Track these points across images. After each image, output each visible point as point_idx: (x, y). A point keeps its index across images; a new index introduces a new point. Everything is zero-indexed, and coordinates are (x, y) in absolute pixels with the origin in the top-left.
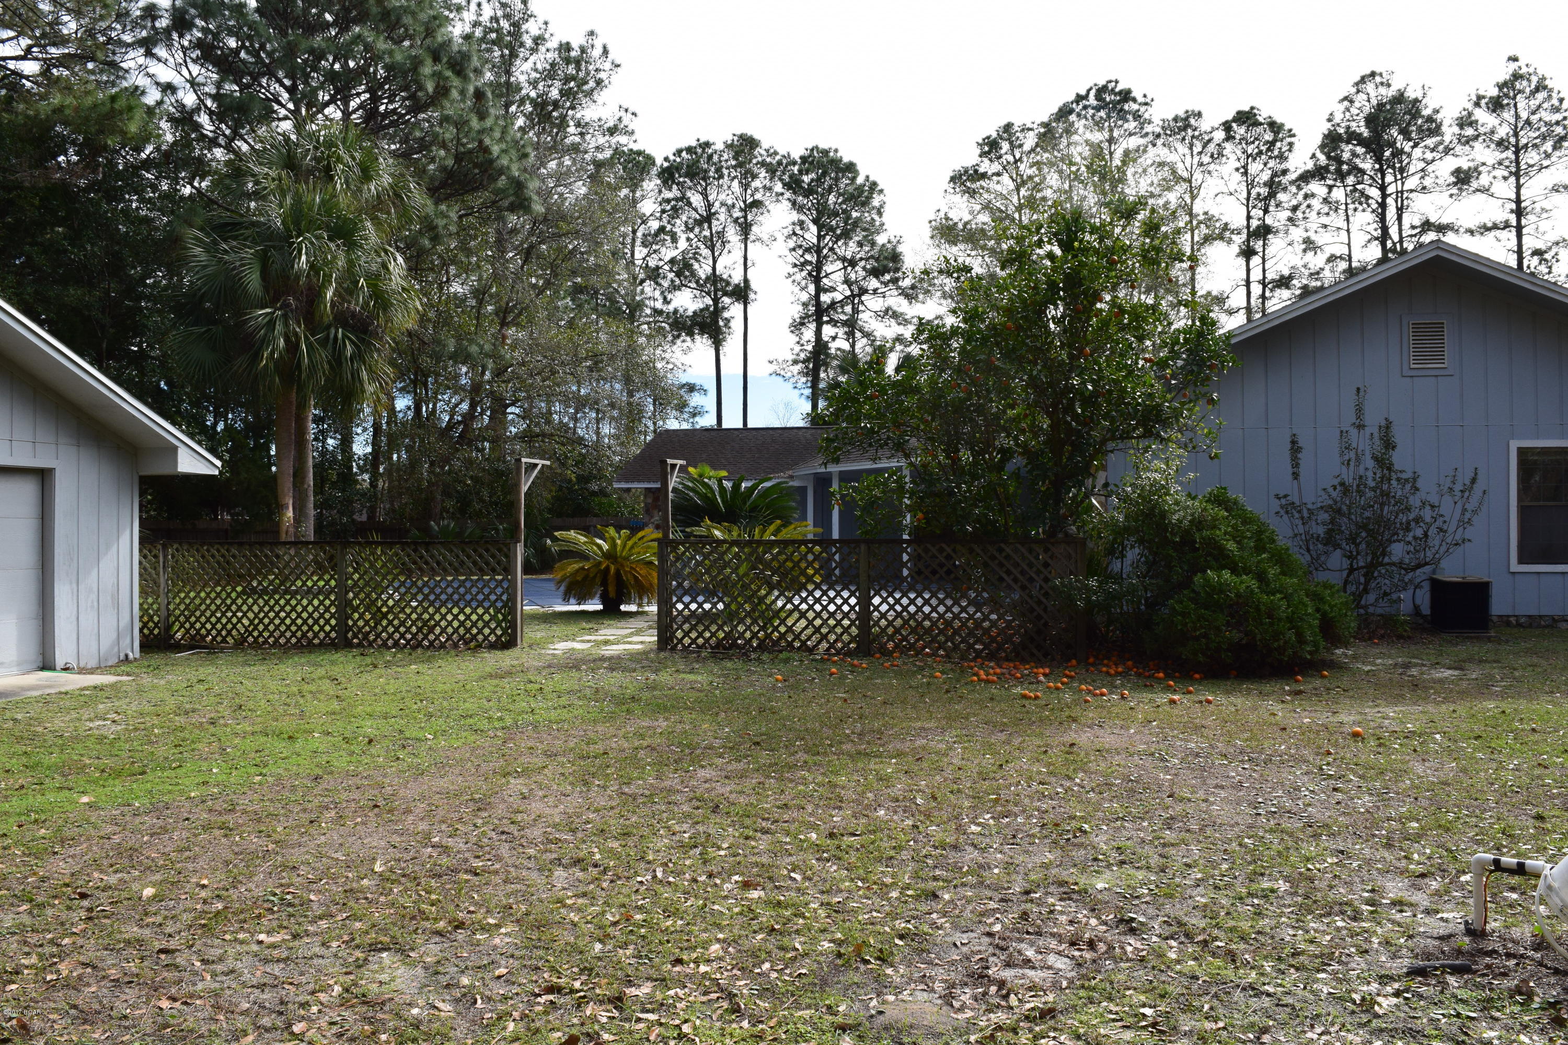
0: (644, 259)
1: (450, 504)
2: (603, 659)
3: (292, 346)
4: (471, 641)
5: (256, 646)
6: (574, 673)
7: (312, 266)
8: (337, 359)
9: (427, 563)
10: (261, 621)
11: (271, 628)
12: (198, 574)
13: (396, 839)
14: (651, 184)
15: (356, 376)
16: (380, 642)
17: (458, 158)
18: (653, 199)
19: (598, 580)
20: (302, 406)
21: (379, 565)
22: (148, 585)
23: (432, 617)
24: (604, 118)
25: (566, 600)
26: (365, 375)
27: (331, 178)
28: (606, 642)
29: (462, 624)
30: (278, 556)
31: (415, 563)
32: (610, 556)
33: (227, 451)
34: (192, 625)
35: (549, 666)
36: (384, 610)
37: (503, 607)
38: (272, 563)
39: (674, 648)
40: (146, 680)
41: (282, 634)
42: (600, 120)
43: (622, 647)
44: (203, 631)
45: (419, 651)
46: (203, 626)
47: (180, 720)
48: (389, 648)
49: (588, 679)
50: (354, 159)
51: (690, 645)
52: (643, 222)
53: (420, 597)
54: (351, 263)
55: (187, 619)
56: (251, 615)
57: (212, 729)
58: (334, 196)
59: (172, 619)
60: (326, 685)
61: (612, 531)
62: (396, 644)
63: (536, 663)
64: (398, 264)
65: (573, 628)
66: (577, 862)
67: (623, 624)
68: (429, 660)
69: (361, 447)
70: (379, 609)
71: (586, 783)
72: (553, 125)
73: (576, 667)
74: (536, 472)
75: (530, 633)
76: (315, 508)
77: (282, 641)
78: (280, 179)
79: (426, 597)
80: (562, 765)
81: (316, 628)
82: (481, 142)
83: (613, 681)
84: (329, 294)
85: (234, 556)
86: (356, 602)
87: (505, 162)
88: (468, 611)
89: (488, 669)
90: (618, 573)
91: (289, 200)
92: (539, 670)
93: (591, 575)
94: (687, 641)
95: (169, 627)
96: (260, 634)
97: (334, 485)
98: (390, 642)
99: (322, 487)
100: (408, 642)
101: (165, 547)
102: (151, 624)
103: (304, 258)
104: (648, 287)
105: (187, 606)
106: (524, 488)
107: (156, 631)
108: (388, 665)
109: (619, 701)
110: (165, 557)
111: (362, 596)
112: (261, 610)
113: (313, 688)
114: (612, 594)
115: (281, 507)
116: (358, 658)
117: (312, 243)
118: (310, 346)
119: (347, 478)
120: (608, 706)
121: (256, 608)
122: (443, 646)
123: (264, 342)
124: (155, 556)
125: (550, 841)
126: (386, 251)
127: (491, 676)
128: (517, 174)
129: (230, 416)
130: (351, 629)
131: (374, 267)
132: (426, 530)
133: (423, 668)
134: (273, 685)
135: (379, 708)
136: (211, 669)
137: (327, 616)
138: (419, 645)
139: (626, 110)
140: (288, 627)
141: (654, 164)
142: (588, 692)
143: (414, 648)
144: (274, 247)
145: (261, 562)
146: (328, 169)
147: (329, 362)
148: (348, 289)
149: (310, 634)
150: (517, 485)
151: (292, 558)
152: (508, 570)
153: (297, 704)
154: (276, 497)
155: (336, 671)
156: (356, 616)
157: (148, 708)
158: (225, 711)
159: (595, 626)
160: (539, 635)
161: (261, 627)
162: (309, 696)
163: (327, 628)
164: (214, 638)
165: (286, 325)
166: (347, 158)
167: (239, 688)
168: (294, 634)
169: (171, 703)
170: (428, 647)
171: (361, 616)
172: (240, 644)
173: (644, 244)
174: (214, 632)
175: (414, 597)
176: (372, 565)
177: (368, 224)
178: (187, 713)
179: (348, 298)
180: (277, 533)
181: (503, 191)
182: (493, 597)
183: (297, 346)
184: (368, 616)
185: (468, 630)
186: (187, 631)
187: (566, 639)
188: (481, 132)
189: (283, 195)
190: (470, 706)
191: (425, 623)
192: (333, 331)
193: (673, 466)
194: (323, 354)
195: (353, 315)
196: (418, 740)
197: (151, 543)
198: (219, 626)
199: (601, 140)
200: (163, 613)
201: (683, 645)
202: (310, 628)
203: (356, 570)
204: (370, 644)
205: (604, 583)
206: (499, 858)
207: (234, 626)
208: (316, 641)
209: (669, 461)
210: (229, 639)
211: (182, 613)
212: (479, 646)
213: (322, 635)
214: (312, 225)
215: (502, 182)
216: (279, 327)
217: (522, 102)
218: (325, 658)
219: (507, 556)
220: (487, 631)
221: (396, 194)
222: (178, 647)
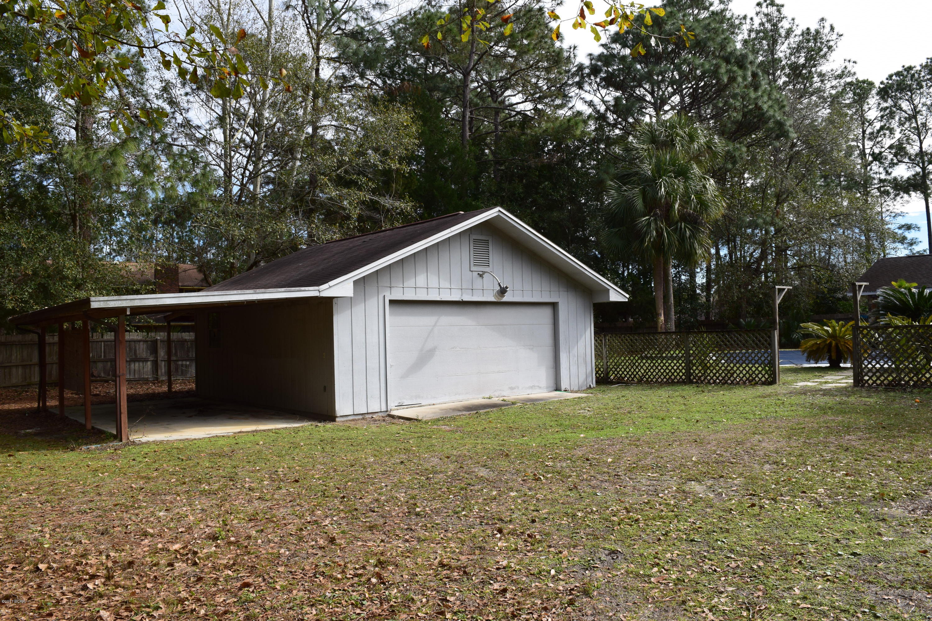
0: (871, 148)
1: (751, 309)
2: (821, 390)
3: (660, 234)
4: (752, 381)
5: (647, 382)
6: (803, 397)
7: (667, 193)
8: (682, 238)
9: (729, 341)
10: (649, 370)
11: (654, 374)
12: (620, 348)
13: (702, 452)
14: (873, 100)
15: (692, 246)
16: (706, 381)
17: (744, 115)
18: (876, 109)
19: (826, 350)
20: (666, 263)
21: (705, 342)
22: (598, 355)
23: (732, 368)
24: (835, 69)
25: (808, 360)
26: (696, 245)
27: (674, 145)
28: (826, 383)
29: (747, 372)
30: (656, 339)
31: (723, 341)
32: (833, 336)
33: (630, 286)
34: (618, 372)
35: (791, 393)
36: (708, 365)
37: (769, 363)
38: (654, 343)
39: (863, 386)
40: (600, 396)
41: (660, 377)
42: (832, 70)
43: (834, 385)
44: (623, 375)
45: (726, 385)
46: (623, 373)
47: (615, 411)
48: (711, 384)
49: (809, 399)
50: (685, 132)
51: (872, 384)
52: (870, 124)
53: (726, 358)
54: (686, 188)
55: (616, 370)
56: (645, 368)
57: (629, 415)
58: (676, 154)
59: (609, 370)
60: (679, 399)
61: (834, 322)
62: (715, 382)
63: (784, 392)
64: (711, 183)
65: (810, 375)
66: (775, 463)
67: (840, 373)
68: (730, 389)
69: (700, 279)
70: (706, 365)
71: (789, 438)
72: (804, 78)
73: (805, 394)
74: (784, 293)
75: (782, 378)
76: (676, 313)
77: (660, 380)
78: (649, 149)
79: (729, 358)
80: (782, 432)
81: (675, 374)
82: (756, 104)
83: (820, 400)
84: (677, 206)
85: (636, 340)
86: (694, 361)
87: (771, 113)
88: (750, 365)
89: (758, 394)
90: (837, 345)
91: (654, 160)
92: (785, 395)
93: (821, 347)
94: (870, 382)
95: (608, 373)
96: (649, 377)
97: (686, 301)
98: (712, 381)
99: (680, 303)
100: (720, 381)
101: (605, 336)
102: (600, 372)
103: (663, 189)
104: (875, 167)
105: (616, 363)
106: (778, 302)
107: (602, 375)
108: (709, 391)
109: (822, 409)
110: (605, 340)
111: (697, 358)
112: (649, 365)
113: (673, 400)
114: (834, 357)
115: (658, 315)
116: (695, 388)
117: (666, 181)
118: (668, 233)
119: (694, 297)
120: (815, 411)
121: (647, 365)
122: (738, 383)
123: (646, 233)
124: (601, 340)
125: (766, 456)
126: (704, 178)
127: (759, 397)
128: (779, 118)
129: (630, 267)
130: (692, 374)
131: (698, 188)
132: (738, 325)
133: (725, 393)
134: (655, 399)
135: (703, 409)
136: (628, 392)
137: (680, 368)
138: (726, 382)
139: (849, 61)
140: (662, 374)
141: (874, 87)
142: (807, 405)
143: (723, 384)
144: (648, 185)
145: (649, 342)
146: (672, 140)
147: (678, 241)
148: (686, 201)
149: (673, 377)
150: (774, 301)
151: (663, 340)
152: (771, 345)
153: (666, 407)
154: (655, 309)
155: (684, 393)
156: (694, 368)
157: (602, 406)
158: (634, 407)
159: (822, 375)
160: (790, 378)
161: (649, 373)
162: (671, 404)
163: (681, 374)
164: (628, 379)
165: (656, 224)
166: (681, 133)
167: (640, 399)
168: (665, 377)
169: (611, 404)
170: (730, 384)
171: (697, 369)
172: (640, 381)
173: (870, 139)
174: (628, 376)
175: (723, 359)
176: (702, 343)
177: (695, 166)
178: (618, 409)
179: (686, 206)
180: (656, 328)
181: (772, 129)
182: (763, 359)
183: (662, 234)
184: (700, 368)
185: (751, 376)
186: (616, 375)
187: (805, 380)
188: (757, 98)
189: (651, 158)
190: (746, 409)
191: (729, 371)
192: (679, 224)
193: (860, 286)
194: (675, 237)
195: (689, 215)
196: (720, 421)
197: (599, 334)
198: (630, 373)
199: (834, 83)
200: (605, 367)
201: (869, 384)
202: (673, 374)
203: (694, 345)
204: (702, 382)
205: (829, 351)
206: (743, 460)
207: (637, 373)
208: (676, 380)
209: (857, 284)
210: (635, 379)
211: (613, 367)
212: (756, 383)
213: (678, 377)
214: (666, 172)
215: (771, 124)
216: (653, 225)
217: (783, 68)
218: (680, 388)
219: (769, 337)
220: (760, 376)
221: (709, 145)
222: (612, 383)
